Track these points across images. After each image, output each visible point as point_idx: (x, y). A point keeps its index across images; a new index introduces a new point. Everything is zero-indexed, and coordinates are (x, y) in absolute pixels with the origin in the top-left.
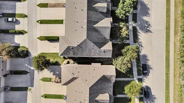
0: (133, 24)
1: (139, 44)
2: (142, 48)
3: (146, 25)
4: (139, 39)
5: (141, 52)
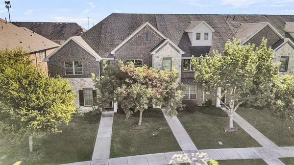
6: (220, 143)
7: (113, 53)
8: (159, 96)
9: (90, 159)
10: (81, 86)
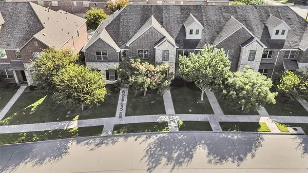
0: (175, 122)
1: (108, 136)
2: (93, 146)
3: (175, 155)
4: (127, 137)
5: (78, 142)
6: (190, 111)
7: (128, 45)
8: (154, 84)
9: (115, 116)
10: (107, 67)
